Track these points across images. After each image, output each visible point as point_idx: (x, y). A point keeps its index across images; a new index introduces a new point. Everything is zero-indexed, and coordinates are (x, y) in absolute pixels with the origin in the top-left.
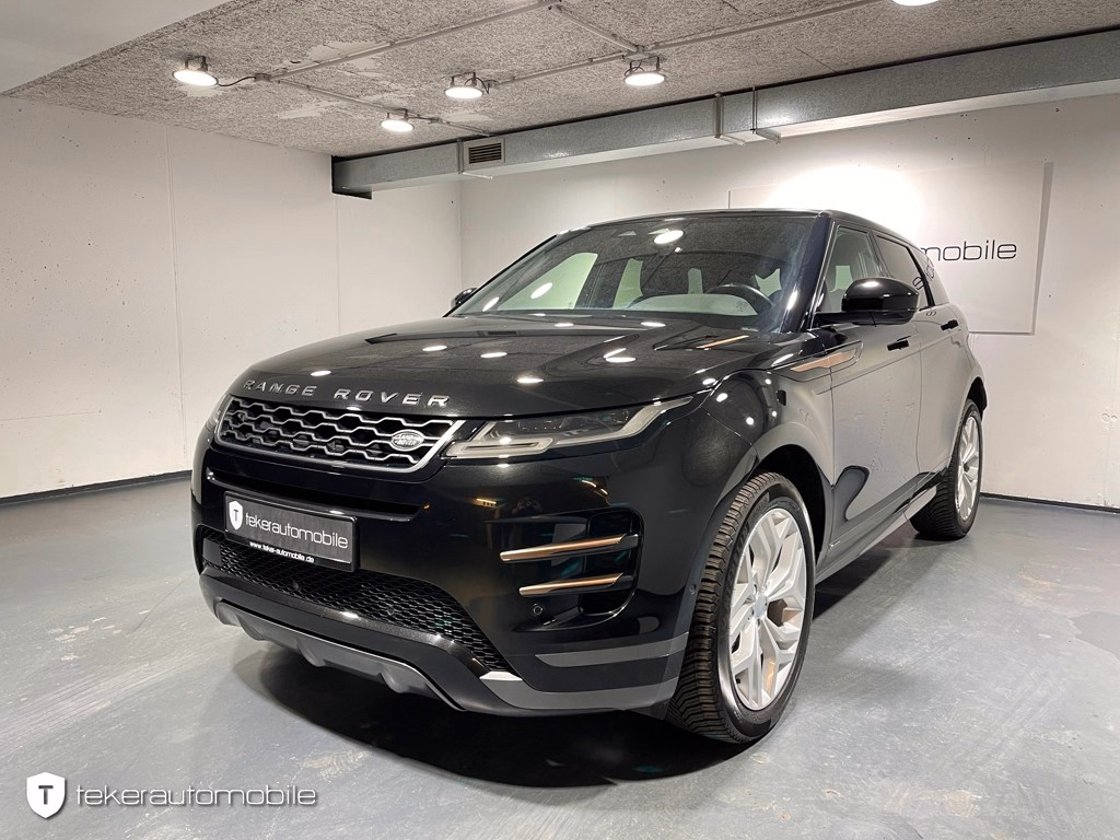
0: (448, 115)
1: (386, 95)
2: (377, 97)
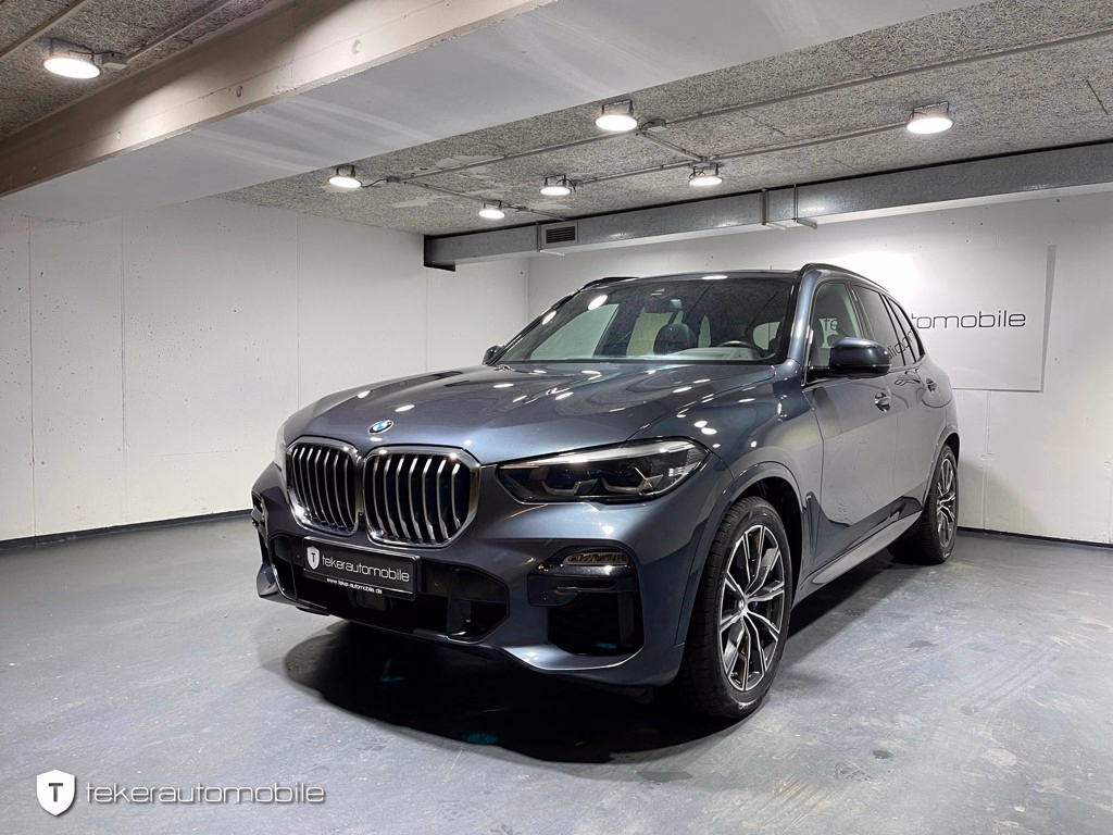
0: (534, 205)
1: (488, 190)
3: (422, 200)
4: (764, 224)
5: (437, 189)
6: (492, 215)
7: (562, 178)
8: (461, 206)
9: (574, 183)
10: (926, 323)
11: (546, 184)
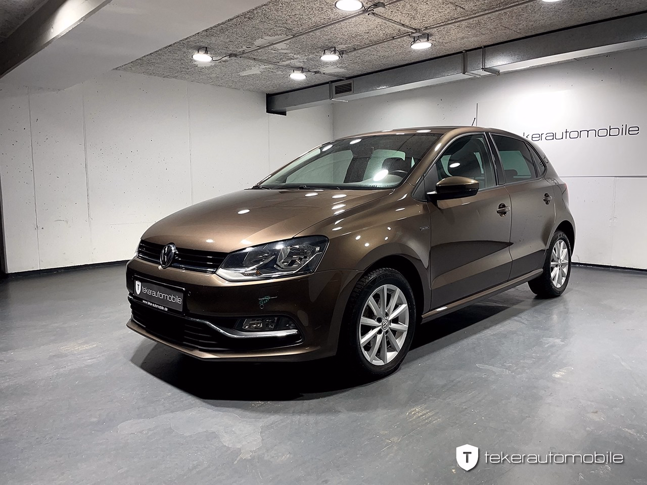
0: (324, 69)
1: (292, 61)
2: (288, 62)
3: (256, 70)
4: (464, 73)
5: (261, 61)
6: (298, 77)
7: (334, 49)
8: (280, 72)
9: (341, 53)
10: (574, 135)
11: (324, 53)
